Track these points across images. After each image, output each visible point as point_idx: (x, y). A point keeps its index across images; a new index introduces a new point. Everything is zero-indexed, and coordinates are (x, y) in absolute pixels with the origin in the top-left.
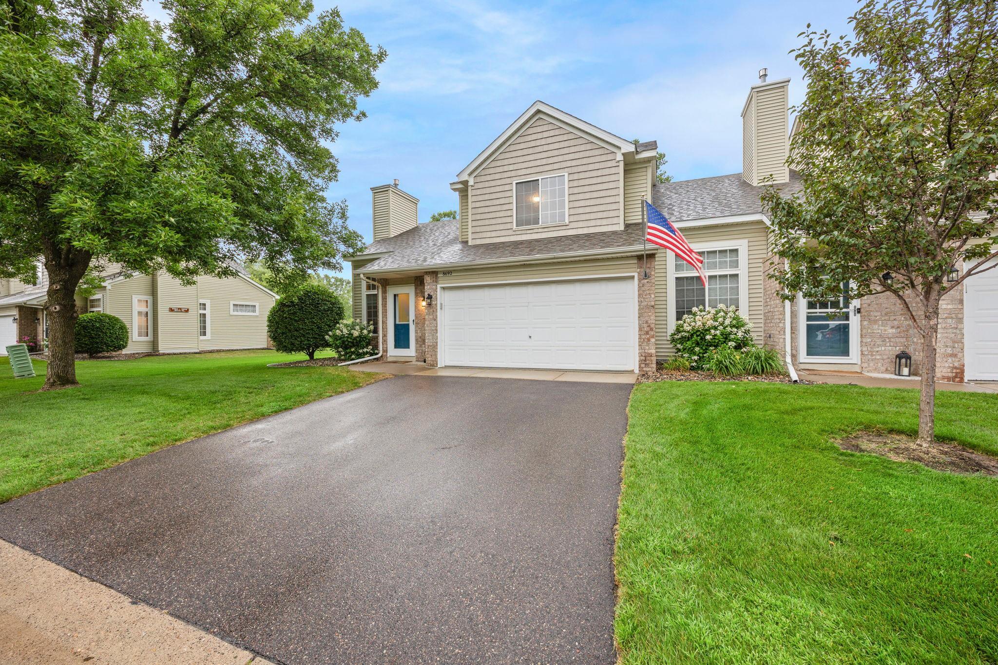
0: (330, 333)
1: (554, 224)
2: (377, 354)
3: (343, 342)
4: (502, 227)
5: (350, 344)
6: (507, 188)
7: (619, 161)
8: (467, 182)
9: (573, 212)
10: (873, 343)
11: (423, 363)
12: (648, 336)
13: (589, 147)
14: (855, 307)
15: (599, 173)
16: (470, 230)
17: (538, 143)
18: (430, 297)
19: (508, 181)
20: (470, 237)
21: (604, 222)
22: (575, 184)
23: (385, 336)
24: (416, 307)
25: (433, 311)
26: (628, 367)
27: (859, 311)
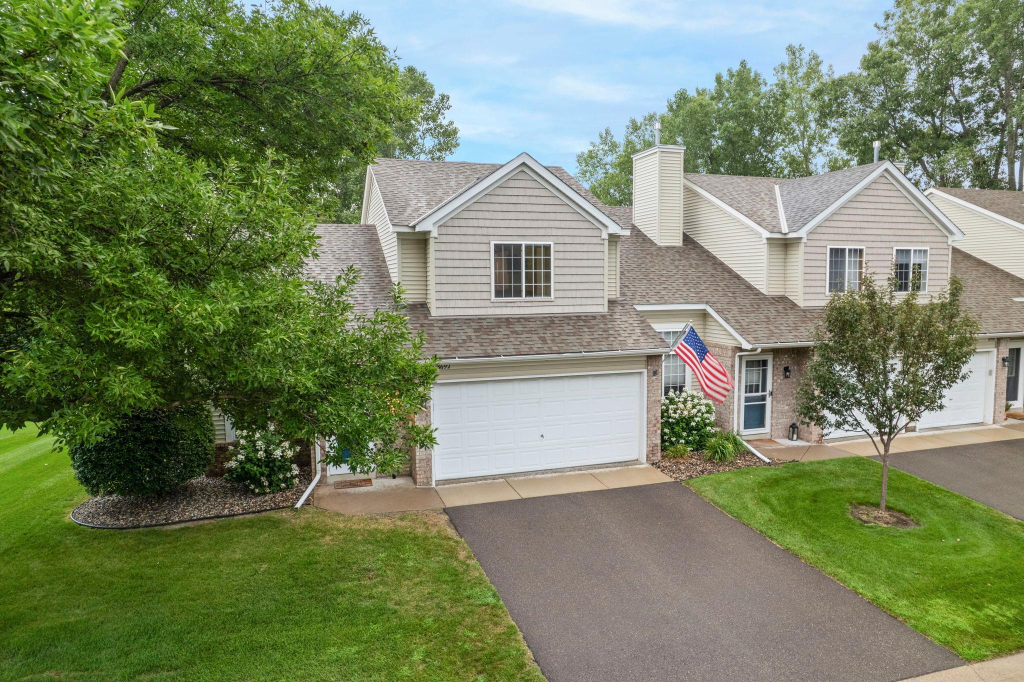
1: (539, 299)
4: (477, 295)
6: (484, 247)
7: (604, 240)
9: (558, 286)
10: (777, 417)
13: (575, 217)
14: (770, 392)
15: (585, 248)
16: (433, 296)
17: (520, 200)
19: (485, 239)
20: (434, 305)
21: (589, 301)
22: (562, 256)
25: (427, 415)
26: (634, 457)
27: (771, 394)
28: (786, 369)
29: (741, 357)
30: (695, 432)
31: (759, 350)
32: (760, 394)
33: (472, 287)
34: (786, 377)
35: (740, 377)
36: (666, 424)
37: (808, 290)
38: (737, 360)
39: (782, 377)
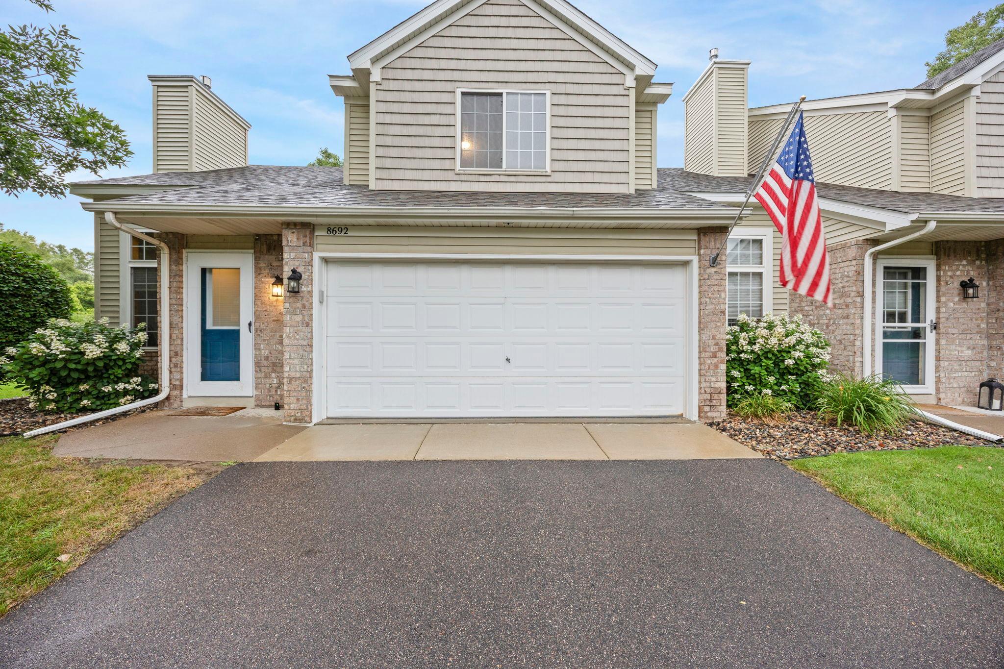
0: (11, 350)
1: (527, 171)
2: (156, 392)
3: (54, 372)
4: (436, 164)
5: (75, 375)
6: (445, 98)
7: (628, 89)
8: (367, 73)
9: (558, 155)
10: (950, 368)
11: (272, 412)
12: (715, 360)
13: (585, 56)
14: (932, 321)
15: (599, 101)
16: (373, 163)
17: (501, 32)
18: (296, 276)
19: (448, 87)
20: (373, 174)
21: (606, 178)
22: (562, 111)
23: (176, 354)
24: (258, 296)
25: (304, 306)
26: (675, 410)
27: (935, 327)
28: (964, 285)
29: (875, 256)
30: (793, 377)
31: (932, 225)
32: (909, 325)
33: (429, 153)
34: (965, 297)
35: (874, 293)
36: (735, 362)
37: (985, 172)
38: (868, 261)
39: (957, 299)
